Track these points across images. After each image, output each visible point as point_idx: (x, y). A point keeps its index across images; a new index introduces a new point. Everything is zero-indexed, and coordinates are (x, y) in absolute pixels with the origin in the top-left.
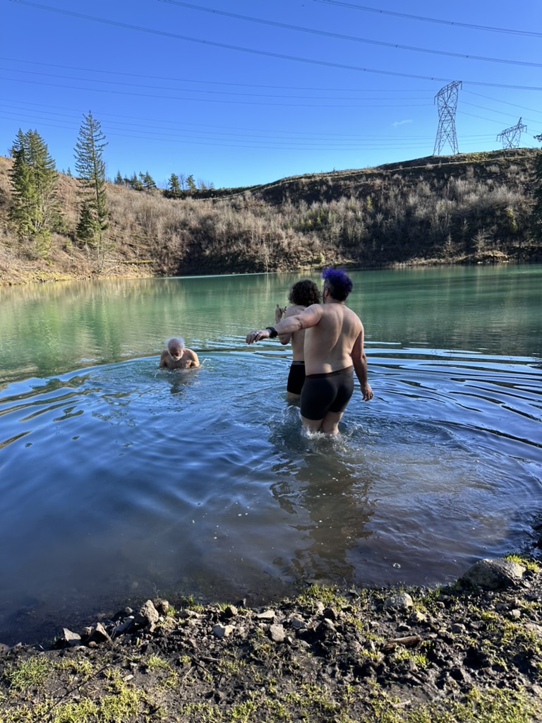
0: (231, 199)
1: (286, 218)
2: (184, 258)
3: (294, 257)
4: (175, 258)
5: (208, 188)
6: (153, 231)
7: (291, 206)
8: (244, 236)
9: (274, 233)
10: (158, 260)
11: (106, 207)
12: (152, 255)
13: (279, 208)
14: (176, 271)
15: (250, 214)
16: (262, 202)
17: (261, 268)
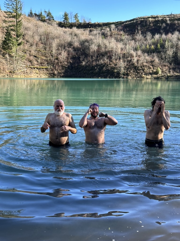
0: (102, 30)
1: (137, 43)
2: (68, 66)
3: (140, 70)
4: (62, 66)
5: (87, 22)
6: (50, 48)
7: (141, 36)
8: (109, 54)
9: (128, 53)
10: (52, 67)
11: (22, 31)
12: (48, 63)
13: (133, 37)
14: (63, 74)
15: (113, 40)
16: (122, 32)
17: (118, 75)
